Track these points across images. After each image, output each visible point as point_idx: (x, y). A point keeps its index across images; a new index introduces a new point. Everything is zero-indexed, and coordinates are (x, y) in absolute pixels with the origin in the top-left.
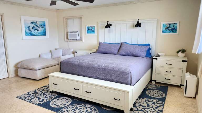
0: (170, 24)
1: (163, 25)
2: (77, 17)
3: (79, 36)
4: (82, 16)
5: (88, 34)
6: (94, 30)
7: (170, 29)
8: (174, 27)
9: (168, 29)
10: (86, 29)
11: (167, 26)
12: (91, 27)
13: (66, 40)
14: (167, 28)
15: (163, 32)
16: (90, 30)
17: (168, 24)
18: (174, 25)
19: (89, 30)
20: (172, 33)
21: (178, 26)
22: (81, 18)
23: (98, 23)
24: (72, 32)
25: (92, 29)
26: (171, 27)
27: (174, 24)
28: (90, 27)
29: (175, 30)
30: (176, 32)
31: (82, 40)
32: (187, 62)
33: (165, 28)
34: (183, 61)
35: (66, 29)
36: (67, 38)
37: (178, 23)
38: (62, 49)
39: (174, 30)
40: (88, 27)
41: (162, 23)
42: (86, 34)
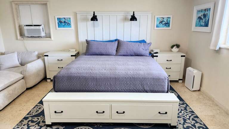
0: (163, 18)
1: (157, 19)
2: (39, 2)
3: (43, 31)
4: (47, 1)
5: (60, 28)
6: (71, 23)
7: (163, 23)
8: (167, 21)
9: (162, 24)
10: (57, 22)
11: (161, 20)
12: (65, 18)
13: (19, 37)
14: (161, 22)
15: (157, 27)
16: (63, 23)
17: (162, 18)
18: (167, 20)
19: (61, 22)
20: (165, 28)
21: (171, 20)
22: (46, 4)
23: (76, 14)
24: (32, 26)
25: (66, 21)
26: (165, 21)
27: (168, 18)
29: (168, 25)
30: (169, 27)
31: (50, 37)
32: (184, 57)
34: (182, 56)
35: (18, 20)
36: (22, 35)
37: (171, 17)
38: (16, 53)
40: (60, 18)
41: (156, 17)
42: (57, 29)
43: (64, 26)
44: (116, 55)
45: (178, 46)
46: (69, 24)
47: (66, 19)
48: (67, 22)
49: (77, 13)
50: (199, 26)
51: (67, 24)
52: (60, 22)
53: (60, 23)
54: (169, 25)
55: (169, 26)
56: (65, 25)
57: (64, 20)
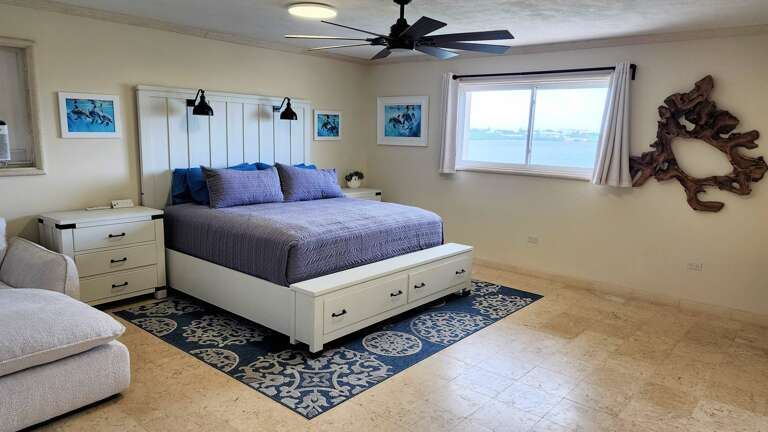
0: (328, 117)
1: (318, 117)
5: (74, 134)
7: (328, 127)
8: (334, 123)
10: (64, 110)
12: (93, 102)
15: (319, 134)
18: (334, 120)
19: (79, 113)
20: (332, 138)
21: (340, 121)
23: (133, 92)
25: (97, 110)
27: (335, 116)
28: (83, 102)
31: (37, 165)
33: (321, 125)
34: (377, 194)
37: (340, 114)
39: (334, 130)
40: (76, 101)
41: (316, 113)
42: (64, 135)
43: (89, 128)
44: (287, 199)
45: (360, 175)
46: (107, 122)
47: (98, 105)
48: (101, 114)
49: (140, 87)
50: (395, 136)
51: (100, 121)
52: (75, 113)
53: (76, 116)
54: (337, 132)
55: (337, 134)
56: (92, 123)
57: (89, 107)
